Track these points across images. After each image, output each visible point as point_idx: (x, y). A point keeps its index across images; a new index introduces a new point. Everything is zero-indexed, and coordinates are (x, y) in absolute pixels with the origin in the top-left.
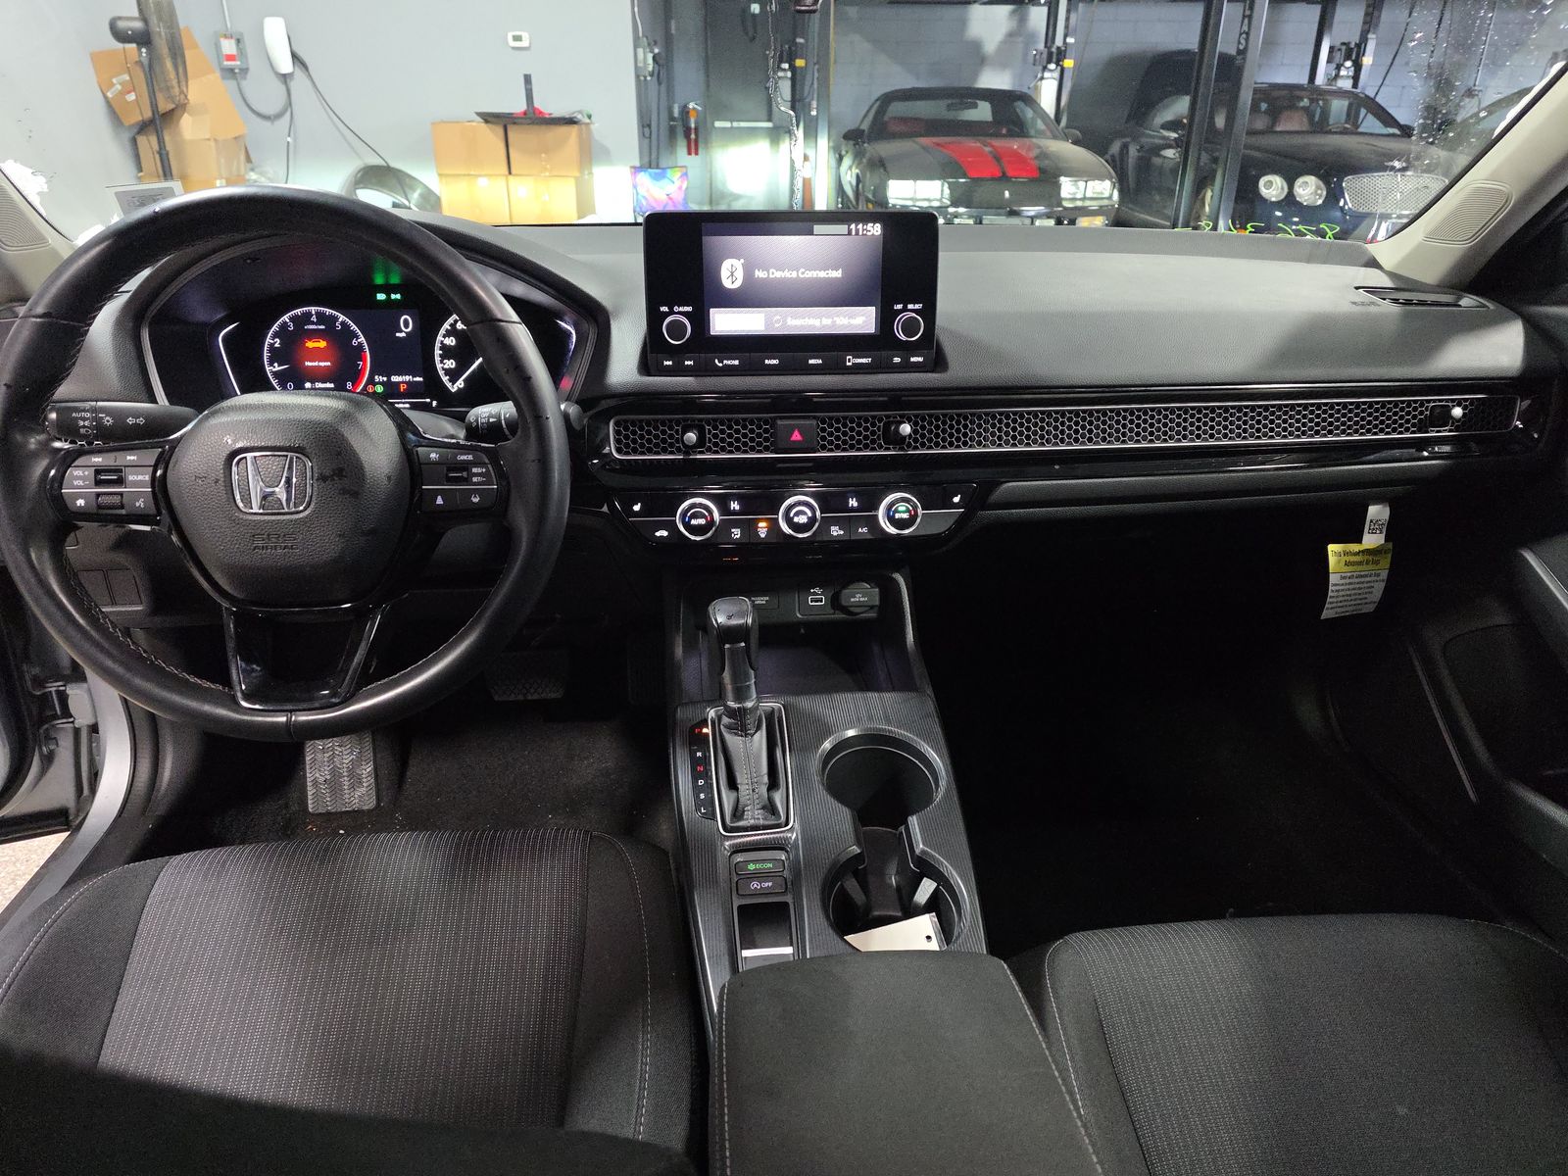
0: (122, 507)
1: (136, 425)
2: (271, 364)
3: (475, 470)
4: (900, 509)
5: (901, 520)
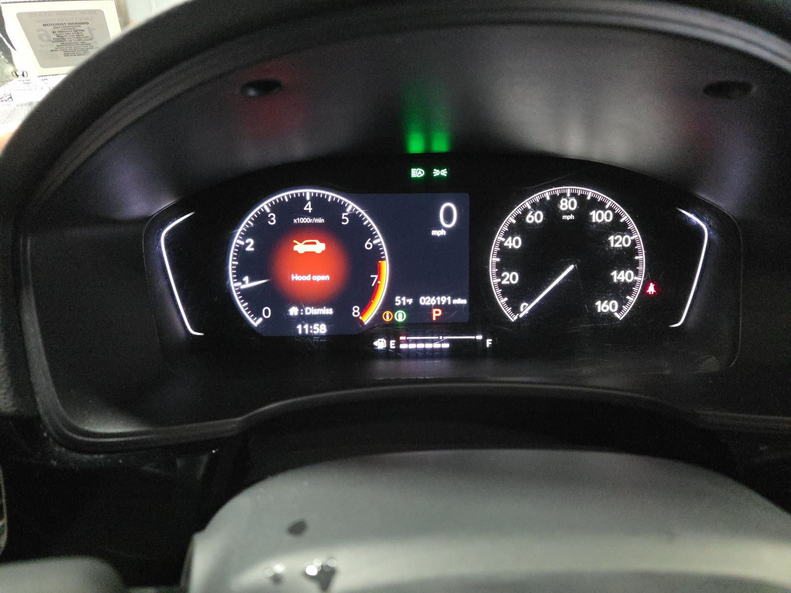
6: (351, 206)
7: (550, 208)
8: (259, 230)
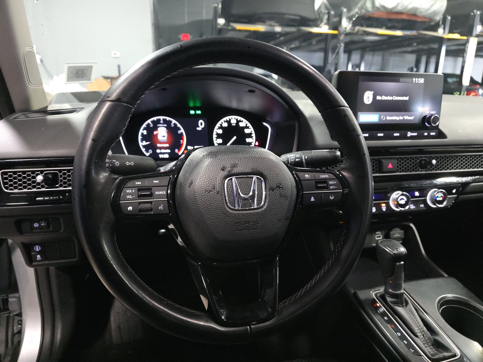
0: (151, 210)
1: (130, 165)
2: (142, 142)
3: (330, 183)
4: (439, 196)
5: (439, 201)
6: (174, 121)
7: (229, 122)
8: (148, 128)
